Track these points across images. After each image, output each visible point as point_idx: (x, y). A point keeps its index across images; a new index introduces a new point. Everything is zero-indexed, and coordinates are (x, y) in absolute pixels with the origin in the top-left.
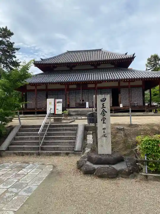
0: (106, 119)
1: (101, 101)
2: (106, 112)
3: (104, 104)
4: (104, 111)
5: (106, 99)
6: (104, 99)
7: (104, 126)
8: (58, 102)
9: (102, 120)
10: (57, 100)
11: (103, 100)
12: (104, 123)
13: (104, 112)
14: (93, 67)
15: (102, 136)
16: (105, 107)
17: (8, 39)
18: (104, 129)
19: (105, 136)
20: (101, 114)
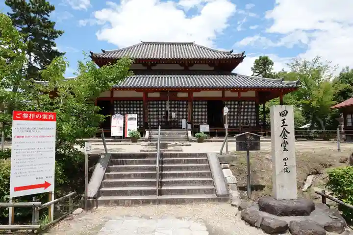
0: (288, 144)
1: (280, 115)
2: (289, 133)
3: (284, 119)
4: (284, 131)
5: (287, 112)
6: (286, 112)
7: (286, 154)
8: (130, 119)
9: (283, 145)
10: (129, 116)
11: (283, 113)
12: (285, 150)
13: (286, 133)
15: (282, 171)
16: (286, 125)
17: (46, 16)
18: (285, 159)
19: (287, 171)
20: (280, 136)
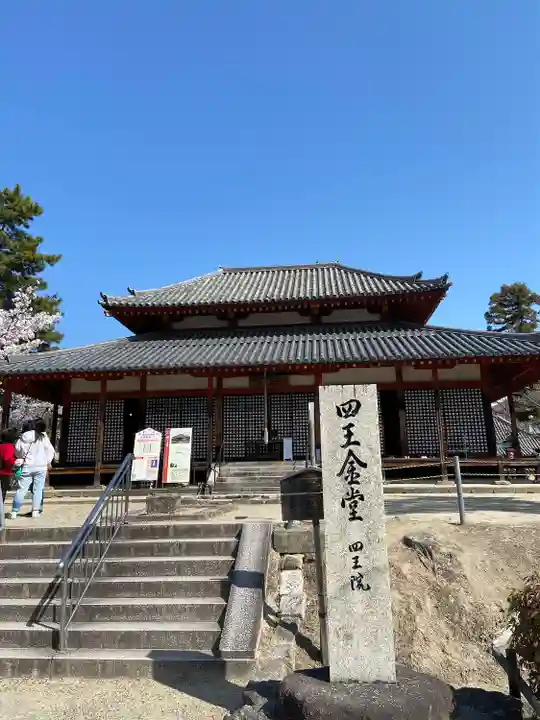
0: (362, 498)
1: (339, 414)
2: (364, 465)
3: (351, 425)
4: (352, 458)
5: (359, 405)
6: (354, 404)
7: (356, 531)
8: (178, 439)
9: (347, 503)
10: (174, 432)
11: (347, 407)
12: (354, 517)
13: (355, 465)
14: (306, 320)
15: (344, 587)
16: (357, 443)
17: (21, 228)
18: (356, 547)
19: (360, 585)
20: (339, 475)
